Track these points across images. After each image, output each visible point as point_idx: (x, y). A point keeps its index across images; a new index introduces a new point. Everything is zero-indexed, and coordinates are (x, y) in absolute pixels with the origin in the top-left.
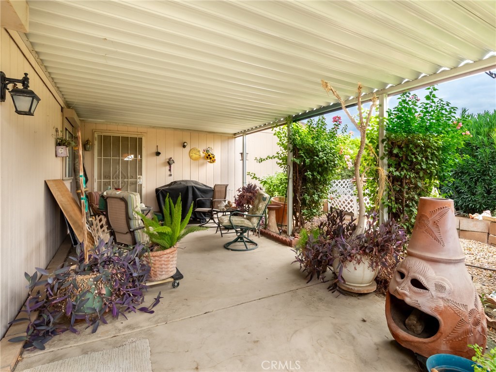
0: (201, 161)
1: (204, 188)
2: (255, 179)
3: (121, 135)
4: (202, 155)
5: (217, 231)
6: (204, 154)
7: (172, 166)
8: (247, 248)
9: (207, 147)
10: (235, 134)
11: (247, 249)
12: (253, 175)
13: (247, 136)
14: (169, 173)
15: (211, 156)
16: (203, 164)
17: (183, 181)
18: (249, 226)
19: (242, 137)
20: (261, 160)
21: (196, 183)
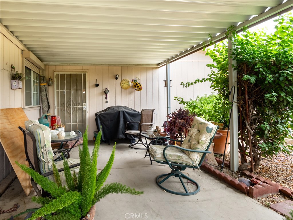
0: (130, 90)
1: (133, 112)
2: (183, 103)
3: (71, 73)
4: (131, 84)
5: (146, 155)
6: (133, 84)
7: (107, 94)
8: (186, 192)
9: (135, 78)
10: (158, 64)
11: (186, 194)
12: (181, 99)
13: (170, 64)
14: (105, 100)
15: (138, 85)
16: (131, 92)
17: (116, 107)
18: (188, 164)
19: (166, 66)
20: (188, 84)
21: (126, 108)
